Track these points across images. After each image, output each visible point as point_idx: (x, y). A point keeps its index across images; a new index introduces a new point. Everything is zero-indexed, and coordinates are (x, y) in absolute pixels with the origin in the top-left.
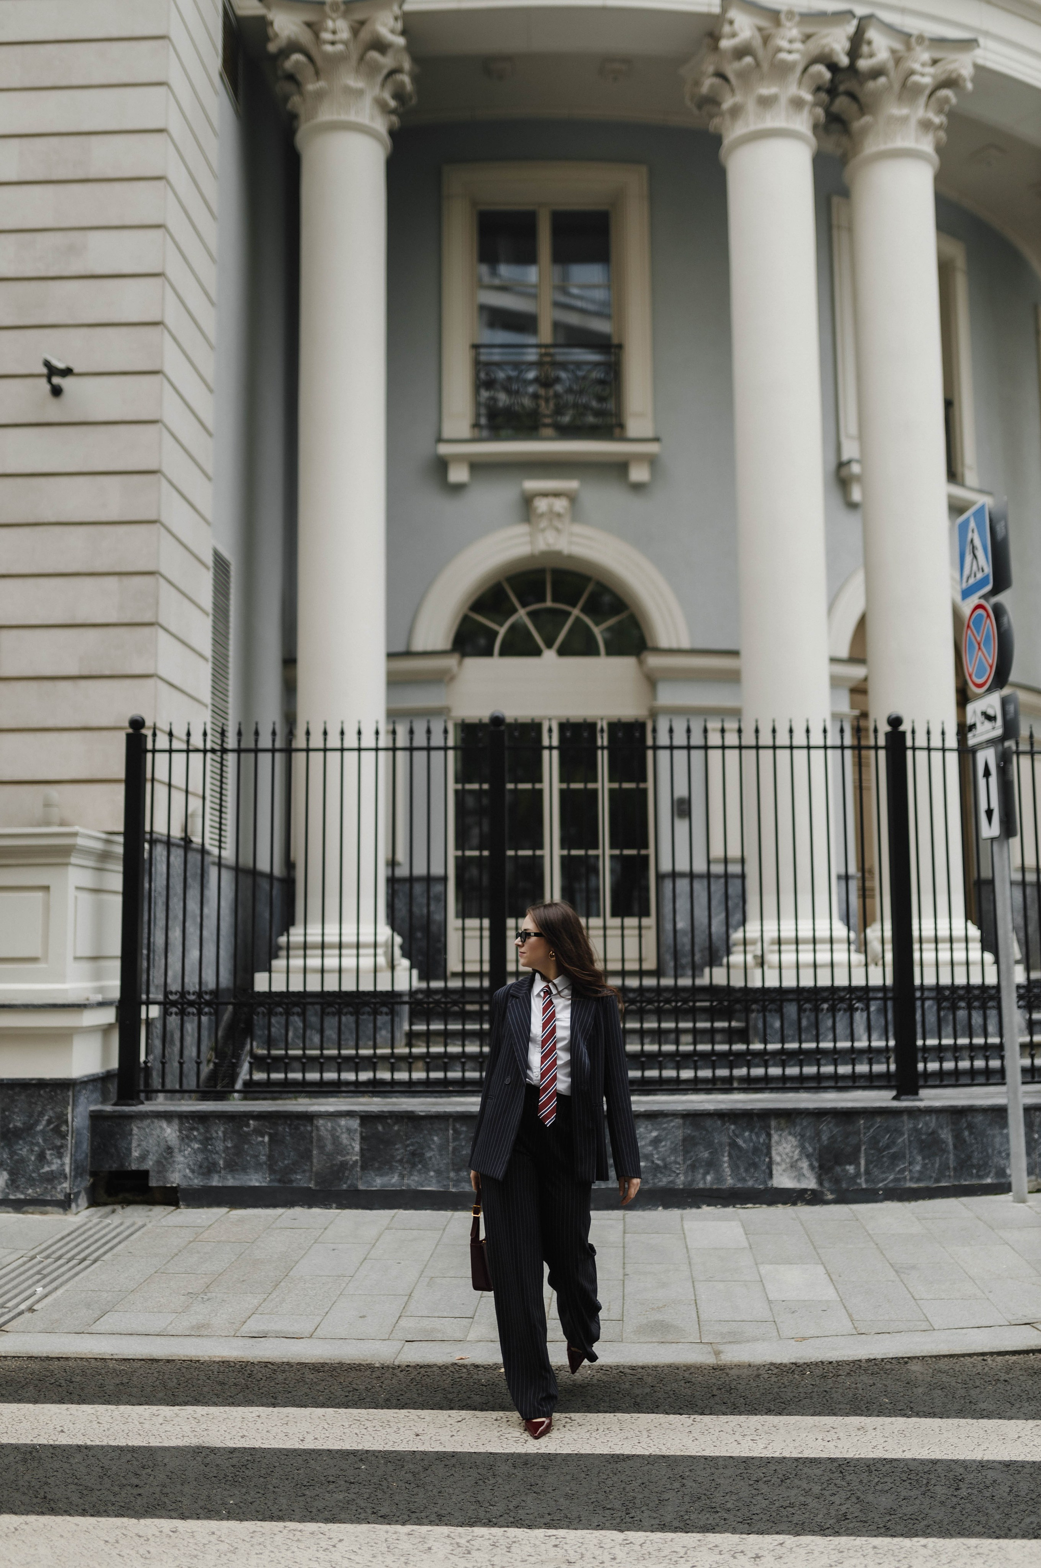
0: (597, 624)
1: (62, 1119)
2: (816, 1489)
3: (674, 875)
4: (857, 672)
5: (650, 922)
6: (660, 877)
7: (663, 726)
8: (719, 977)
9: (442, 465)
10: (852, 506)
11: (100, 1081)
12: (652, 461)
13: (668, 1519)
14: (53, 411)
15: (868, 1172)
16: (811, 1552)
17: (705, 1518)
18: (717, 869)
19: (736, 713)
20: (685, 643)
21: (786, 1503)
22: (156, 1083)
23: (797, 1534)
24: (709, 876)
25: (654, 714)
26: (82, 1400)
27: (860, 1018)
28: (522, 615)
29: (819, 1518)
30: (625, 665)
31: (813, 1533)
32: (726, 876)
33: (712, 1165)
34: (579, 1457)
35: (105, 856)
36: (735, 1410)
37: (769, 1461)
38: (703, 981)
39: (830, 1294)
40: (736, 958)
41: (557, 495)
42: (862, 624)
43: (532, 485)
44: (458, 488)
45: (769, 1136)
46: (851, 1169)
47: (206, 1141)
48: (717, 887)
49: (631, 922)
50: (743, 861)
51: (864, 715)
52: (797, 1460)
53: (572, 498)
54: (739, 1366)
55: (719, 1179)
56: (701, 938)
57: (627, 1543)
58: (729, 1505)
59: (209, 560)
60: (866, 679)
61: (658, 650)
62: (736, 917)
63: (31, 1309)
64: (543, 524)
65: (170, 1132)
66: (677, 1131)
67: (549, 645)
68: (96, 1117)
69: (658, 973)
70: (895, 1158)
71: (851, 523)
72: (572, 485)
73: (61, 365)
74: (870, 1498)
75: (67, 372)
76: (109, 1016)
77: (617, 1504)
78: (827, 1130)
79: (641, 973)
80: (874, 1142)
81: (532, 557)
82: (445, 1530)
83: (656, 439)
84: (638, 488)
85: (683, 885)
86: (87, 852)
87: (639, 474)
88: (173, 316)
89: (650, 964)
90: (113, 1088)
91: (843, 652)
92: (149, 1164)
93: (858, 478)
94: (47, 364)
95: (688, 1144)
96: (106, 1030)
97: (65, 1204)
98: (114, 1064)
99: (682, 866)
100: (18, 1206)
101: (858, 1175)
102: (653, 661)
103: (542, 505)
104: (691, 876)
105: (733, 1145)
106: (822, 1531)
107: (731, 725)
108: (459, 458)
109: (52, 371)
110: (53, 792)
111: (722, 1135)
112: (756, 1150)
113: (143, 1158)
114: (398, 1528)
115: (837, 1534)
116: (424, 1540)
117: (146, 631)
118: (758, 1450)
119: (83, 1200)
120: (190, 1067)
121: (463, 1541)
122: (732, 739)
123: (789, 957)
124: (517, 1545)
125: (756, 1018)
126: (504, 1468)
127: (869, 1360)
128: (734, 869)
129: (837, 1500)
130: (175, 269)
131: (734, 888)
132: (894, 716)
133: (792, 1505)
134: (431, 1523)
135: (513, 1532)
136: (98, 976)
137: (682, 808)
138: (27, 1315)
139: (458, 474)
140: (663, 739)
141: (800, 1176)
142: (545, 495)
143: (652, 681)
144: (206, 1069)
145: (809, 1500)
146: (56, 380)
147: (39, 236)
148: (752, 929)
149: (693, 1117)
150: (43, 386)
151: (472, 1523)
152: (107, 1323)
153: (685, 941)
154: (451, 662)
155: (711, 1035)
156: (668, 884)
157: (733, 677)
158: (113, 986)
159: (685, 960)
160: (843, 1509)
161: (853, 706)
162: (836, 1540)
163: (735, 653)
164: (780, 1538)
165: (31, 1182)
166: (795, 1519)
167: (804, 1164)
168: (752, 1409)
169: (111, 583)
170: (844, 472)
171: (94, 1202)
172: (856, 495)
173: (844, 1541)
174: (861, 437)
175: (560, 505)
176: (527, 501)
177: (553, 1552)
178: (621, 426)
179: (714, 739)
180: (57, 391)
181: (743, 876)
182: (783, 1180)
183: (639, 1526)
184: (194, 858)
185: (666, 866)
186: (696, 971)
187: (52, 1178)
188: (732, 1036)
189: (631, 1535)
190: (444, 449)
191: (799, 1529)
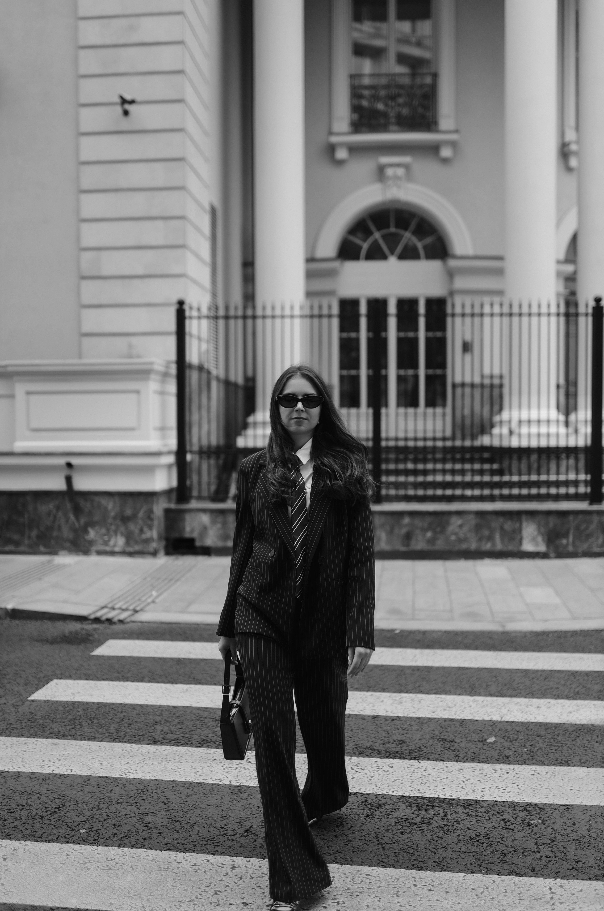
0: (420, 240)
1: (151, 511)
2: (563, 682)
3: (463, 385)
4: (569, 268)
5: (449, 410)
6: (454, 386)
7: (458, 300)
8: (486, 441)
9: (332, 149)
10: (569, 169)
11: (168, 493)
12: (454, 144)
13: (492, 692)
14: (125, 124)
15: (574, 543)
16: (564, 706)
17: (510, 692)
18: (487, 381)
19: (500, 293)
20: (470, 252)
21: (549, 687)
22: (195, 493)
23: (556, 699)
24: (482, 386)
25: (452, 293)
26: (194, 640)
27: (563, 463)
28: (377, 235)
29: (566, 693)
30: (435, 265)
31: (563, 698)
32: (492, 386)
33: (490, 538)
34: (444, 668)
35: (165, 375)
36: (516, 649)
37: (537, 671)
38: (477, 443)
39: (557, 601)
40: (496, 431)
41: (398, 165)
42: (574, 240)
43: (385, 160)
44: (340, 163)
45: (521, 524)
46: (564, 541)
47: (224, 524)
48: (487, 392)
49: (439, 410)
50: (501, 377)
51: (573, 293)
52: (551, 671)
53: (407, 167)
54: (515, 632)
55: (494, 545)
56: (477, 420)
57: (474, 701)
58: (521, 687)
59: (207, 207)
60: (575, 273)
61: (455, 257)
62: (496, 408)
63: (153, 602)
64: (390, 182)
65: (205, 519)
66: (472, 521)
67: (392, 253)
68: (167, 512)
69: (453, 438)
70: (589, 536)
71: (571, 180)
72: (407, 159)
73: (128, 97)
74: (589, 686)
75: (132, 102)
76: (171, 459)
77: (467, 686)
78: (552, 521)
79: (444, 439)
80: (577, 528)
81: (383, 203)
82: (388, 694)
83: (456, 131)
84: (445, 161)
85: (468, 390)
86: (158, 372)
87: (446, 152)
88: (189, 67)
89: (448, 433)
90: (174, 496)
91: (562, 256)
92: (195, 535)
93: (576, 154)
94: (122, 97)
95: (478, 528)
96: (170, 466)
97: (154, 554)
98: (174, 483)
99: (468, 379)
100: (131, 554)
101: (568, 544)
102: (452, 263)
103: (390, 172)
104: (473, 386)
105: (502, 528)
106: (568, 698)
107: (497, 300)
108: (342, 145)
109: (124, 101)
110: (134, 340)
111: (496, 523)
112: (514, 531)
113: (192, 531)
114: (365, 693)
115: (575, 699)
116: (379, 698)
117: (179, 251)
118: (531, 666)
119: (162, 552)
120: (204, 486)
121: (397, 699)
122: (497, 309)
123: (524, 430)
124: (422, 701)
125: (506, 463)
126: (408, 671)
127: (581, 631)
128: (496, 381)
129: (573, 686)
130: (189, 39)
131: (496, 392)
132: (597, 298)
133: (551, 688)
134: (380, 691)
135: (420, 696)
136: (163, 437)
137: (467, 347)
138: (152, 605)
139: (341, 154)
140: (458, 310)
141: (537, 544)
142: (391, 165)
143: (451, 274)
144: (213, 488)
145: (559, 686)
146: (127, 107)
147: (114, 21)
148: (505, 415)
149: (481, 514)
150: (119, 110)
151: (401, 692)
152: (194, 608)
153: (468, 422)
154: (337, 264)
155: (481, 472)
156: (459, 391)
157: (500, 272)
158: (173, 443)
159: (468, 432)
160: (577, 690)
161: (566, 288)
162: (575, 702)
163: (500, 258)
164: (548, 700)
165: (137, 543)
166: (554, 693)
167: (540, 539)
168: (525, 649)
169: (159, 224)
170: (566, 149)
171: (168, 553)
172: (573, 162)
173: (579, 702)
174: (577, 128)
175: (400, 172)
176: (381, 170)
177: (441, 704)
178: (436, 123)
179: (487, 310)
180: (126, 113)
181: (501, 386)
182: (528, 546)
183: (479, 695)
184: (204, 375)
185: (458, 379)
186: (473, 437)
187: (147, 541)
188: (493, 473)
189: (477, 698)
190: (334, 139)
191: (557, 697)
